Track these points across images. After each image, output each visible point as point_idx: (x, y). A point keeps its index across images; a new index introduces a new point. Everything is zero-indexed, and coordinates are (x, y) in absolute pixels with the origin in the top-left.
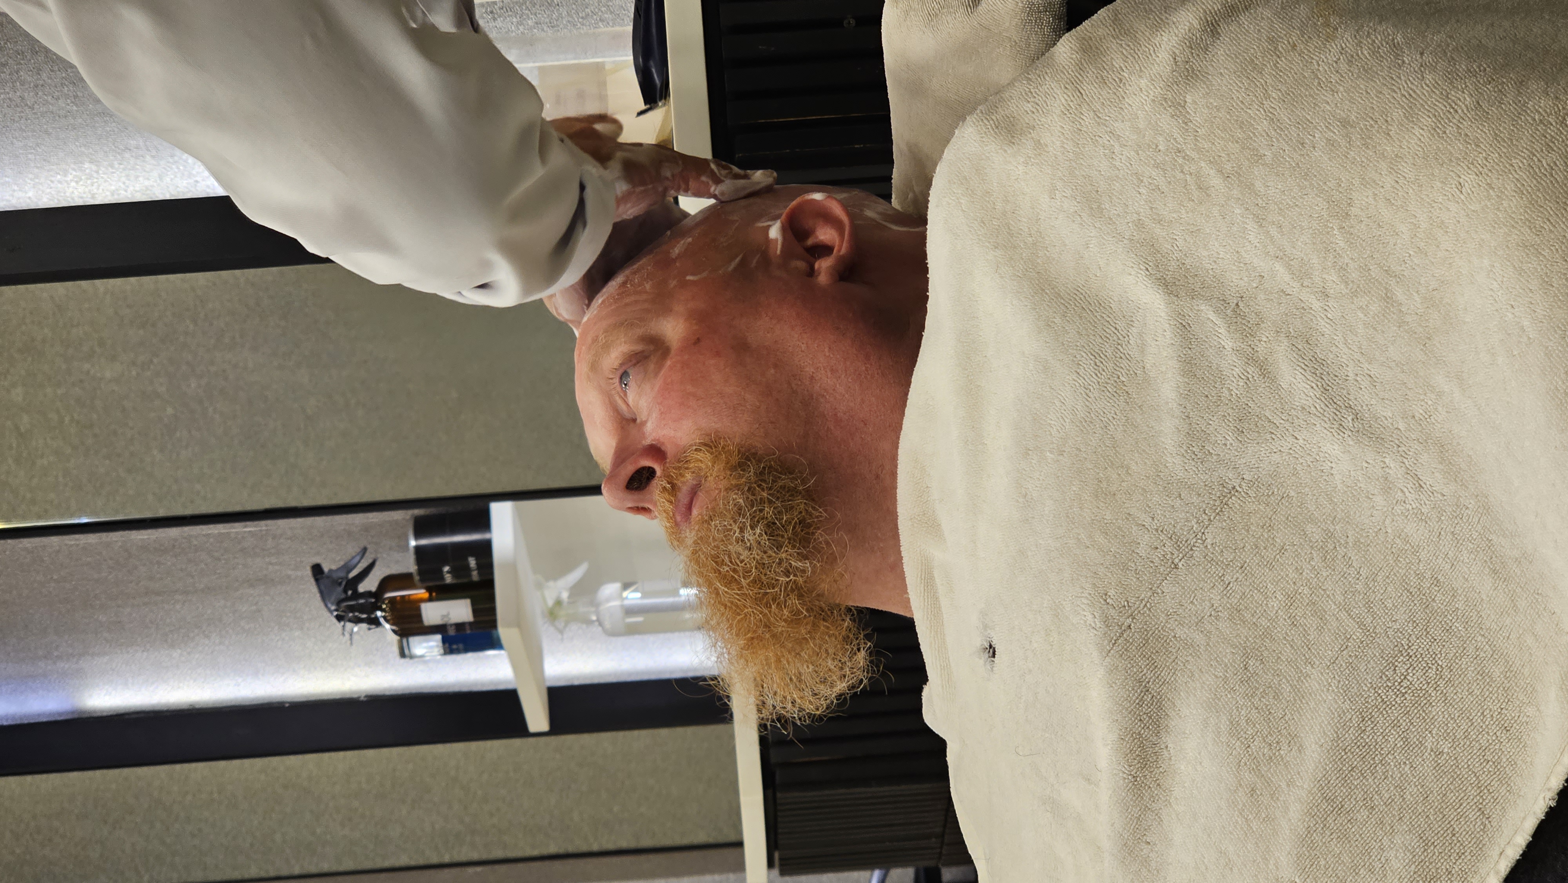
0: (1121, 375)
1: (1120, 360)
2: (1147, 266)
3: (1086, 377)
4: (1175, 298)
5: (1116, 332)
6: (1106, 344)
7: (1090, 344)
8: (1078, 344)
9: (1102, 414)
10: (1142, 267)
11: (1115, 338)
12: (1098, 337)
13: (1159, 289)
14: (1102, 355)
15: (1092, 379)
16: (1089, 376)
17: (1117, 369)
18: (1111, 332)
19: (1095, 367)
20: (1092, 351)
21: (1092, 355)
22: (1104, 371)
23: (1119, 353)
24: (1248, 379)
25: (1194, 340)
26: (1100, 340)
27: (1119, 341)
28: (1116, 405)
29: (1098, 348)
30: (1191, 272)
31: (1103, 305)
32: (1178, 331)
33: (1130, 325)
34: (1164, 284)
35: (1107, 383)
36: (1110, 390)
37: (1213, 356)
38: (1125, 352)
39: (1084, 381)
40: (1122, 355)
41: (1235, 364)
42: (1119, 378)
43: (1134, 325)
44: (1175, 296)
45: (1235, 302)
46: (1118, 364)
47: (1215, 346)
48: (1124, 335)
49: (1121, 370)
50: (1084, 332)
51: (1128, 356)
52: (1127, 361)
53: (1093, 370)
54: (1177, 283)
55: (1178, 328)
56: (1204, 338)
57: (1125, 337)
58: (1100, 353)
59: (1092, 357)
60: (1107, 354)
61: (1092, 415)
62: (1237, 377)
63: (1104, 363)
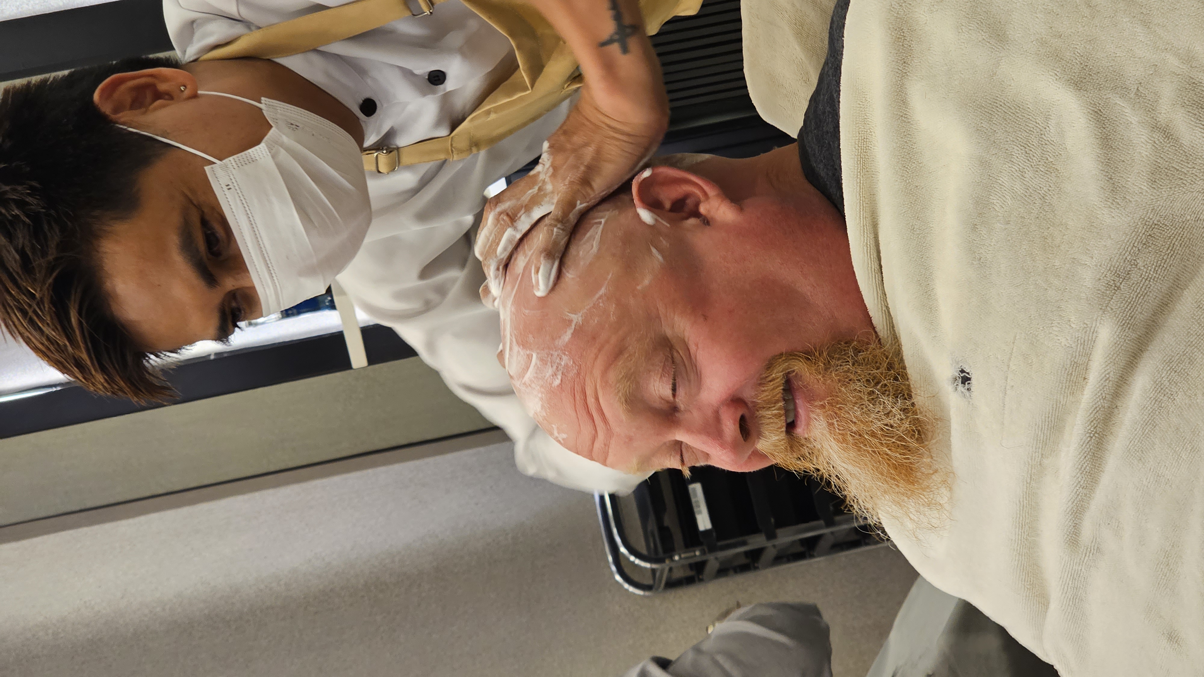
0: (1048, 157)
1: (1046, 146)
2: (1055, 72)
3: (1020, 164)
4: (1085, 92)
5: (1038, 125)
6: (1031, 136)
7: (1018, 138)
8: (1008, 140)
9: (1039, 188)
10: (1051, 73)
11: (1038, 130)
12: (1024, 132)
13: (1070, 88)
14: (1029, 145)
15: (1025, 164)
16: (1022, 162)
17: (1045, 153)
18: (1033, 126)
19: (1026, 155)
20: (1021, 143)
21: (1021, 146)
22: (1034, 156)
23: (1043, 141)
24: (1155, 142)
25: (1106, 121)
26: (1026, 134)
27: (1042, 132)
28: (1049, 180)
29: (1026, 140)
30: (1094, 70)
31: (1021, 107)
32: (1092, 116)
33: (1047, 118)
34: (1074, 83)
35: (1038, 165)
36: (1042, 169)
37: (1124, 130)
38: (1048, 139)
39: (1019, 166)
40: (1047, 142)
41: (1142, 133)
42: (1047, 159)
43: (1052, 118)
44: (1084, 91)
45: (1136, 88)
46: (1045, 149)
47: (1125, 123)
48: (1045, 127)
49: (1048, 153)
50: (1011, 130)
51: (1052, 142)
52: (1052, 146)
53: (1025, 157)
54: (1083, 81)
55: (1092, 114)
56: (1115, 119)
57: (1045, 128)
58: (1028, 143)
59: (1022, 148)
60: (1034, 143)
61: (1031, 191)
62: (1145, 142)
63: (1033, 150)
